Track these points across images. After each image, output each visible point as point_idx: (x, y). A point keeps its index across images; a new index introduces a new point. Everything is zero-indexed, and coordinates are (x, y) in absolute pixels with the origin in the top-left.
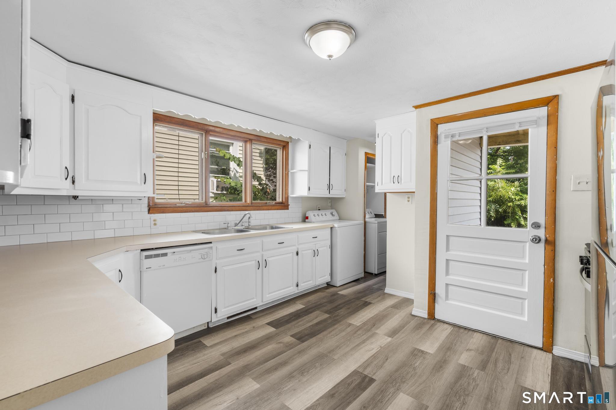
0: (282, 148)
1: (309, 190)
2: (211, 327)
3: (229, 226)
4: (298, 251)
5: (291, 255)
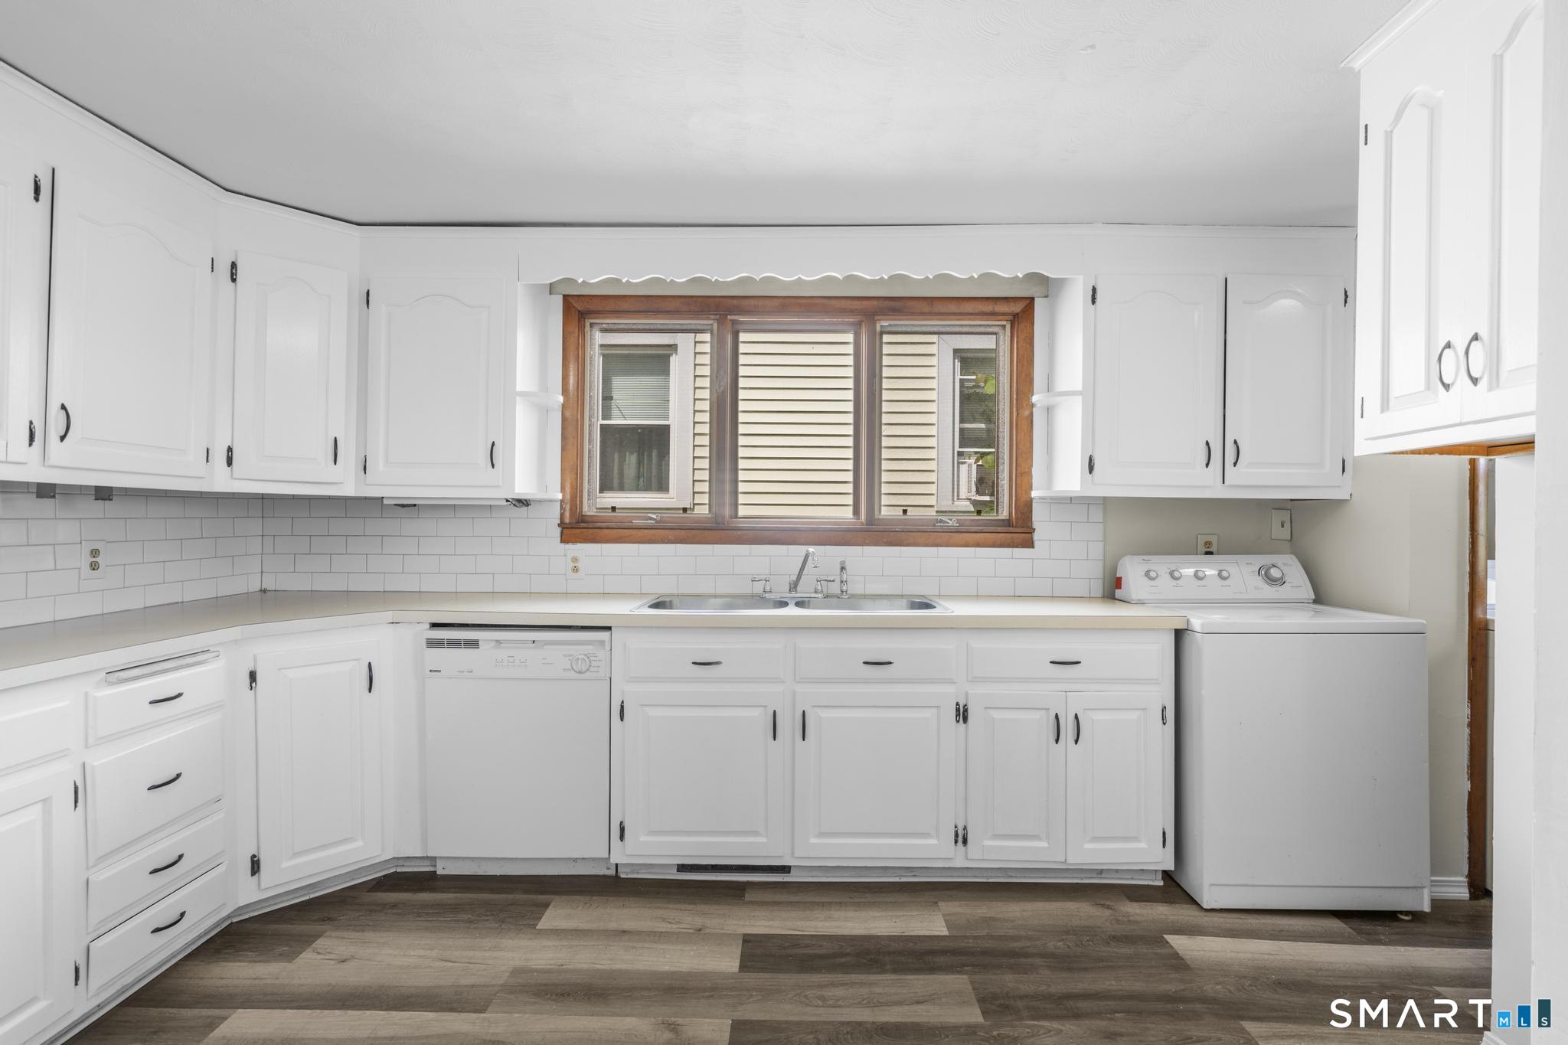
0: (1008, 327)
1: (1091, 469)
2: (622, 876)
3: (768, 588)
4: (966, 705)
5: (928, 714)
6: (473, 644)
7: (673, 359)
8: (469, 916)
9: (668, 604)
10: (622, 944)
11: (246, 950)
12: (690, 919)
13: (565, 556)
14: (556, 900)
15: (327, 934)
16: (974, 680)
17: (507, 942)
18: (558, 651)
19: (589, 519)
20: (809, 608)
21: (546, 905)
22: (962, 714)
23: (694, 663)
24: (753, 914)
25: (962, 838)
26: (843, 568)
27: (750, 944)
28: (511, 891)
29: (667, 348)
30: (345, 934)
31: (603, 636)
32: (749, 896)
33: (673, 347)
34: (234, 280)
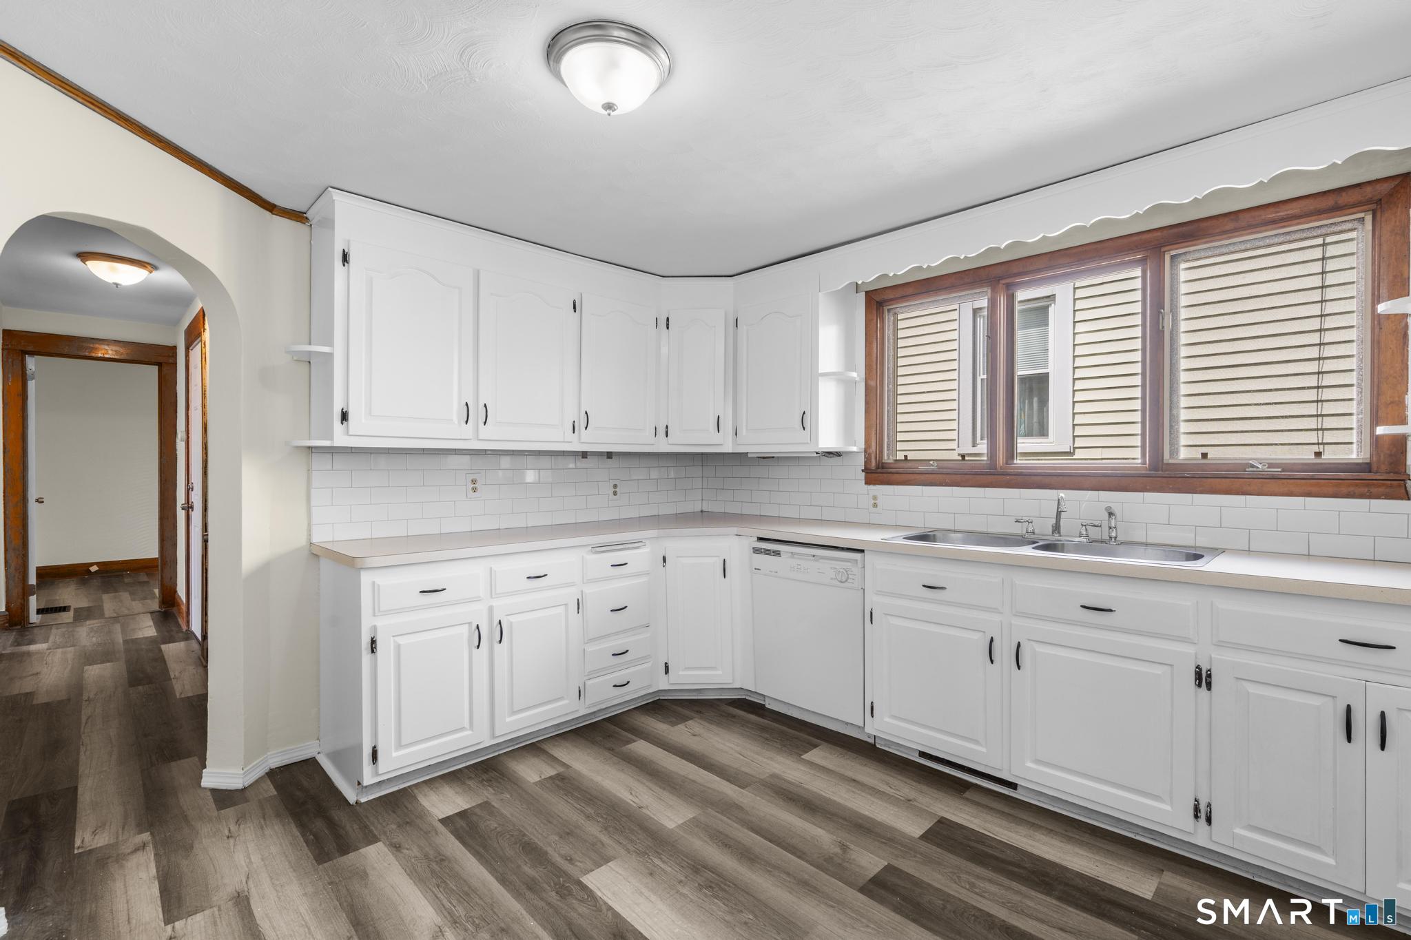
2: (878, 746)
3: (1030, 530)
4: (1209, 670)
5: (1158, 670)
6: (777, 553)
7: (1051, 309)
8: (768, 736)
9: (932, 538)
10: (847, 787)
11: (659, 714)
12: (908, 791)
13: (868, 494)
14: (824, 745)
15: (696, 719)
16: (1220, 644)
17: (780, 758)
18: (828, 564)
19: (887, 466)
20: (1063, 552)
21: (815, 746)
22: (1203, 678)
23: (924, 586)
24: (961, 807)
25: (1202, 813)
26: (1111, 514)
27: (942, 825)
28: (800, 731)
29: (1046, 299)
30: (703, 722)
31: (858, 556)
32: (967, 794)
33: (1051, 298)
34: (668, 328)
